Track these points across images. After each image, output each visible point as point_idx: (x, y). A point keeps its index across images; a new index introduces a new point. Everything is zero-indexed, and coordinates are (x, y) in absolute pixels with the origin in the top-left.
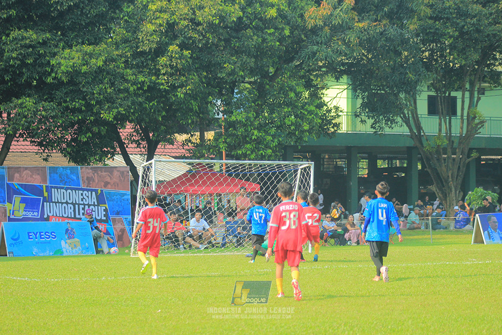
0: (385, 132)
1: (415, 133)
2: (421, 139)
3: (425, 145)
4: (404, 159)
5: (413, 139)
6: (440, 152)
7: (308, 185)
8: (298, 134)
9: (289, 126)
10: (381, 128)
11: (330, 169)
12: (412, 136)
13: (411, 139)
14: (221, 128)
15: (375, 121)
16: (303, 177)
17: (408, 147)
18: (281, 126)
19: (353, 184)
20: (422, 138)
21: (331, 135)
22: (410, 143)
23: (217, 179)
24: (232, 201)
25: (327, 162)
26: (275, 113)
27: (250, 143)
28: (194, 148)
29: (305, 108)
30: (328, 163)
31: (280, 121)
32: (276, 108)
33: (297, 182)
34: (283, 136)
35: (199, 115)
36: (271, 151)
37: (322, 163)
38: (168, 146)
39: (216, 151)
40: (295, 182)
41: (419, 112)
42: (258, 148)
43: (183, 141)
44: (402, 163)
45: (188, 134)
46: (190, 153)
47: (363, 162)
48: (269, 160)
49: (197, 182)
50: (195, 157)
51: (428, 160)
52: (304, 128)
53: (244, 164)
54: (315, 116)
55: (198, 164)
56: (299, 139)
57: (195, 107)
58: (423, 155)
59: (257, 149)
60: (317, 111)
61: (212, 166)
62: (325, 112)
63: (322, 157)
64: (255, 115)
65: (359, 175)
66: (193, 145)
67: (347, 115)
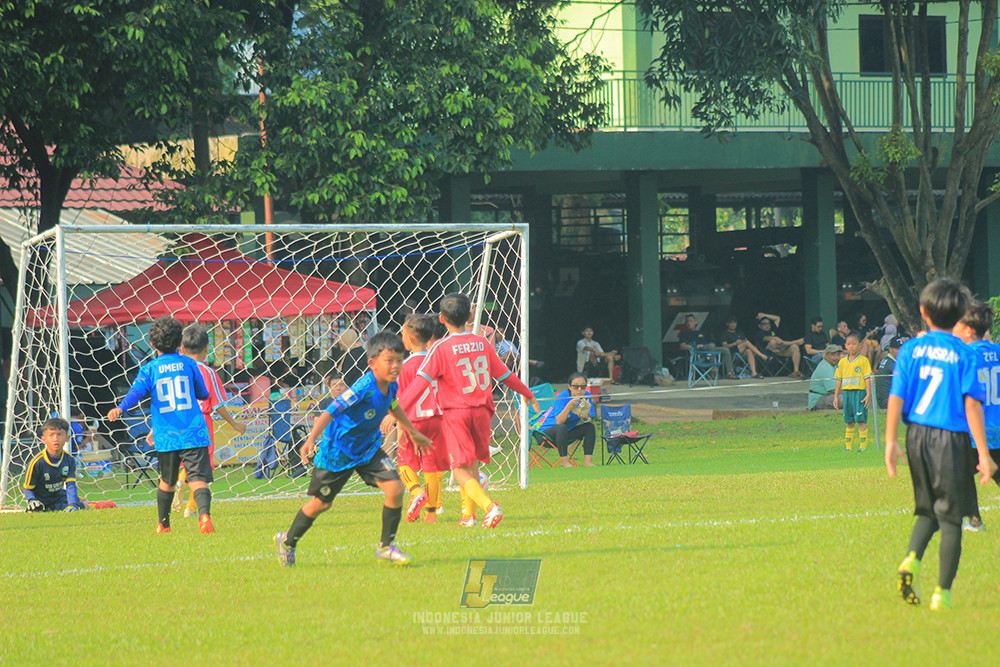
0: (736, 127)
1: (824, 128)
2: (842, 146)
3: (853, 163)
4: (796, 204)
5: (818, 146)
6: (899, 183)
7: (512, 291)
8: (483, 141)
9: (455, 116)
10: (723, 117)
11: (580, 239)
12: (815, 135)
13: (814, 147)
14: (257, 128)
15: (705, 95)
16: (499, 267)
17: (805, 171)
18: (433, 117)
19: (647, 281)
20: (845, 141)
21: (578, 140)
22: (809, 157)
23: (249, 280)
24: (294, 341)
25: (569, 218)
26: (413, 79)
27: (343, 170)
28: (178, 185)
29: (502, 63)
30: (573, 221)
31: (430, 103)
32: (415, 66)
33: (482, 283)
34: (438, 147)
35: (189, 89)
36: (404, 191)
37: (554, 220)
38: (101, 182)
39: (242, 197)
40: (474, 283)
41: (835, 66)
42: (368, 183)
43: (147, 169)
44: (791, 217)
45: (160, 146)
46: (167, 202)
47: (676, 215)
48: (398, 220)
49: (188, 290)
50: (183, 214)
51: (865, 206)
52: (501, 122)
53: (327, 234)
54: (532, 87)
55: (191, 237)
56: (485, 154)
57: (178, 67)
58: (847, 193)
59: (363, 186)
60: (535, 71)
61: (232, 243)
62: (560, 74)
63: (554, 204)
64: (356, 87)
65: (662, 253)
66: (175, 177)
67: (624, 80)
